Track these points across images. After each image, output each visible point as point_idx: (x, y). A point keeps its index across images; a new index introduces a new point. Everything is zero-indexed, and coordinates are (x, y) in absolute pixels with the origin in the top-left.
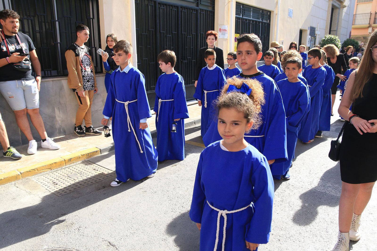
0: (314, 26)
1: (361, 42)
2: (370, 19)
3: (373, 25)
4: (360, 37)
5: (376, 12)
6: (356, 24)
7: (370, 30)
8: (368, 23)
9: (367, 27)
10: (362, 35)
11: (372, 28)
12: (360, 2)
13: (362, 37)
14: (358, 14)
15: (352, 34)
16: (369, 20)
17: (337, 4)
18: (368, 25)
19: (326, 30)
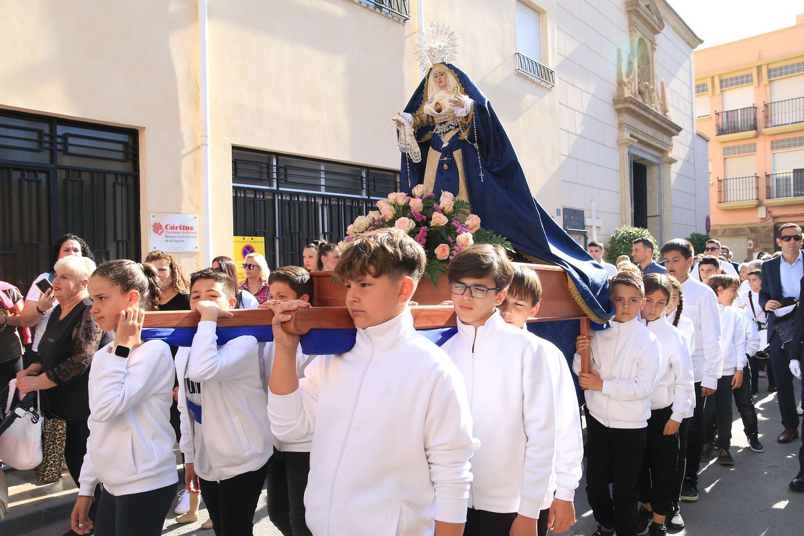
0: (576, 205)
1: (748, 241)
2: (757, 188)
3: (767, 202)
4: (742, 229)
5: (766, 173)
6: (729, 200)
7: (762, 212)
8: (755, 198)
9: (754, 206)
10: (746, 224)
11: (767, 209)
12: (730, 155)
13: (748, 230)
14: (730, 179)
15: (712, 223)
16: (755, 190)
17: (647, 155)
18: (755, 203)
19: (622, 215)
